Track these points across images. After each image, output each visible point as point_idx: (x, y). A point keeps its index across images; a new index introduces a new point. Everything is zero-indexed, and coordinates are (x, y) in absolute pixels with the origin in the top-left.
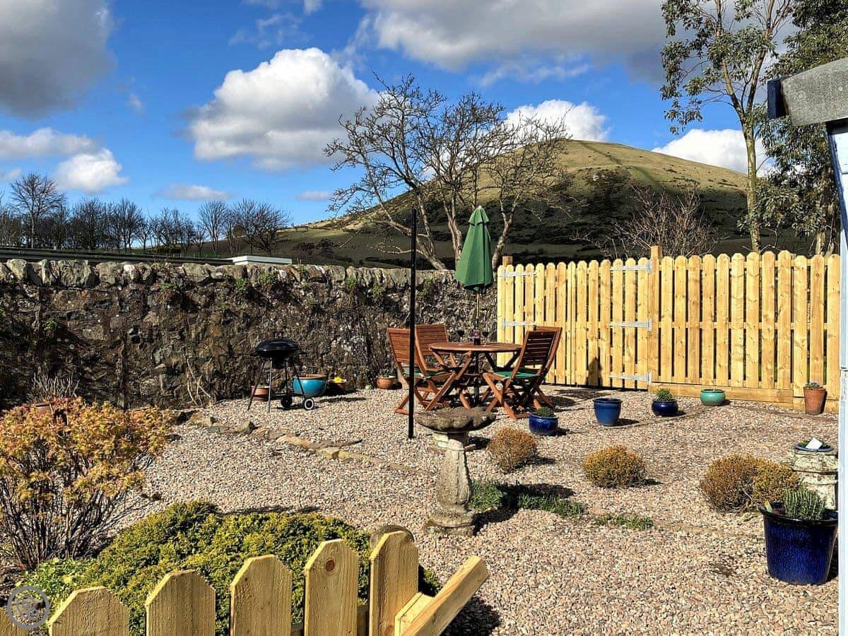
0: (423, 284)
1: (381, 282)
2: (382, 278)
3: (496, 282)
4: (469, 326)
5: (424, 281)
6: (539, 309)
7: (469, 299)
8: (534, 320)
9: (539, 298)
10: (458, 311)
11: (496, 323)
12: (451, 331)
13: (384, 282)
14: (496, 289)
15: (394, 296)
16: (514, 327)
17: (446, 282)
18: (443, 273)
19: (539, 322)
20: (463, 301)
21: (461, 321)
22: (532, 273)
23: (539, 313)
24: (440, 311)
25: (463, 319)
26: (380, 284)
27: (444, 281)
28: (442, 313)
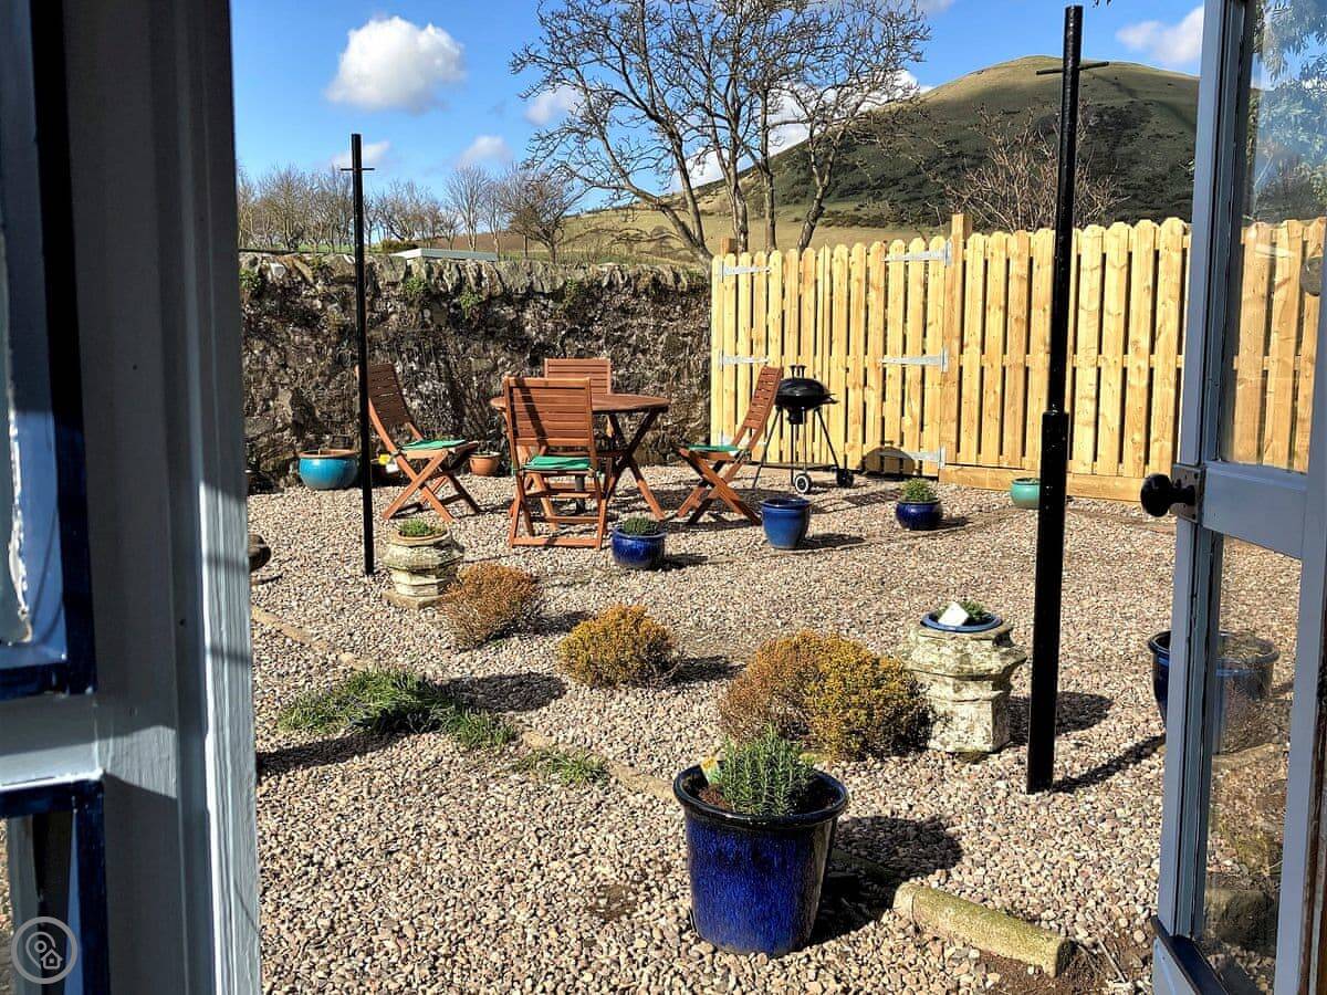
0: (562, 289)
3: (711, 286)
4: (657, 364)
5: (565, 283)
6: (774, 334)
7: (655, 317)
8: (767, 354)
9: (775, 313)
10: (634, 337)
11: (708, 360)
12: (621, 372)
13: (483, 284)
14: (710, 297)
16: (736, 366)
17: (610, 284)
18: (605, 269)
19: (773, 360)
20: (644, 320)
21: (640, 355)
22: (763, 269)
23: (774, 341)
24: (598, 338)
25: (644, 352)
26: (474, 289)
27: (605, 284)
28: (601, 342)
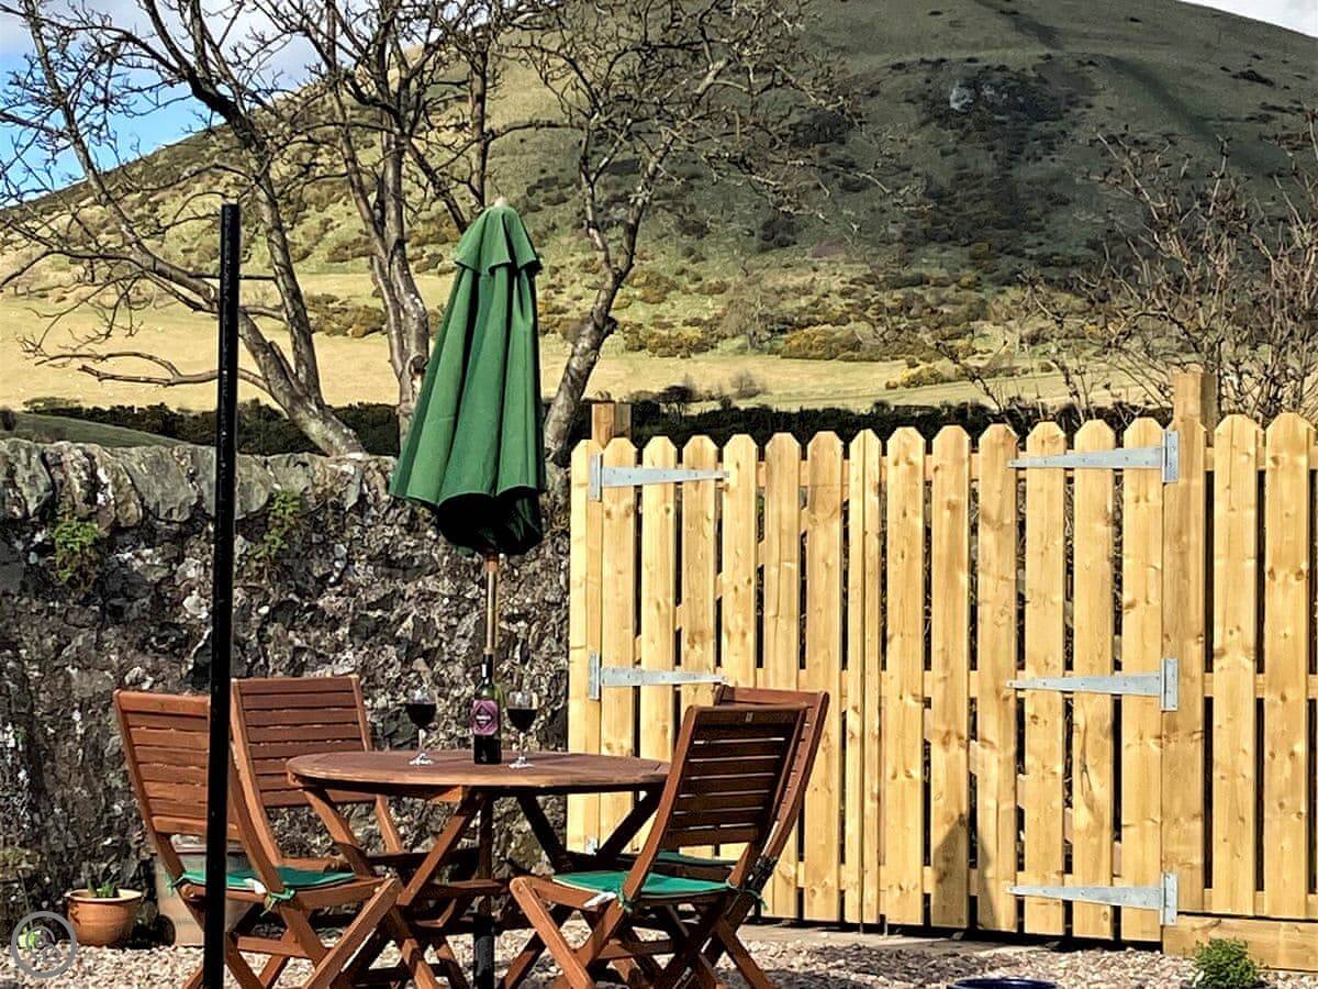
0: (265, 512)
1: (91, 499)
2: (94, 486)
3: (567, 508)
4: (454, 685)
5: (271, 499)
6: (738, 619)
7: (453, 577)
8: (719, 663)
9: (737, 573)
10: (409, 622)
11: (562, 676)
12: (381, 702)
13: (101, 498)
14: (566, 534)
15: (144, 560)
16: (637, 689)
17: (362, 504)
18: (348, 468)
19: (737, 671)
20: (431, 584)
21: (420, 664)
22: (708, 475)
23: (737, 639)
24: (335, 623)
25: (429, 656)
26: (84, 509)
27: (351, 500)
28: (343, 631)
